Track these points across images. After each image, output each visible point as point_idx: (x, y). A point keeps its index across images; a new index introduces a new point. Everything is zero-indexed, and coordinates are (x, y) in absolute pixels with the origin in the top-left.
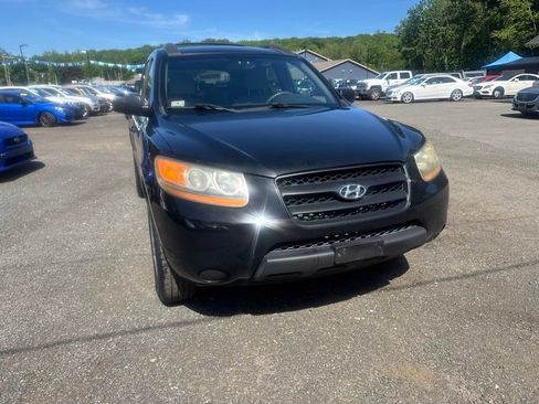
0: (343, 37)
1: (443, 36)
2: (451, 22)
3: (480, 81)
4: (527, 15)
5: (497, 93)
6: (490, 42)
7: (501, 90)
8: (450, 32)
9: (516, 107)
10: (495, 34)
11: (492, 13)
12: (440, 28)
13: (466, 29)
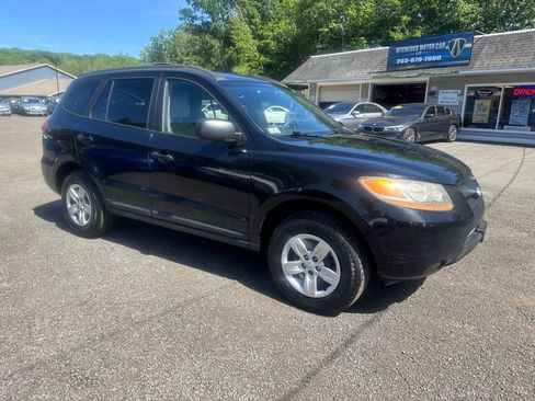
2: (194, 54)
4: (255, 57)
8: (194, 62)
10: (236, 70)
11: (230, 51)
12: (185, 58)
13: (208, 61)
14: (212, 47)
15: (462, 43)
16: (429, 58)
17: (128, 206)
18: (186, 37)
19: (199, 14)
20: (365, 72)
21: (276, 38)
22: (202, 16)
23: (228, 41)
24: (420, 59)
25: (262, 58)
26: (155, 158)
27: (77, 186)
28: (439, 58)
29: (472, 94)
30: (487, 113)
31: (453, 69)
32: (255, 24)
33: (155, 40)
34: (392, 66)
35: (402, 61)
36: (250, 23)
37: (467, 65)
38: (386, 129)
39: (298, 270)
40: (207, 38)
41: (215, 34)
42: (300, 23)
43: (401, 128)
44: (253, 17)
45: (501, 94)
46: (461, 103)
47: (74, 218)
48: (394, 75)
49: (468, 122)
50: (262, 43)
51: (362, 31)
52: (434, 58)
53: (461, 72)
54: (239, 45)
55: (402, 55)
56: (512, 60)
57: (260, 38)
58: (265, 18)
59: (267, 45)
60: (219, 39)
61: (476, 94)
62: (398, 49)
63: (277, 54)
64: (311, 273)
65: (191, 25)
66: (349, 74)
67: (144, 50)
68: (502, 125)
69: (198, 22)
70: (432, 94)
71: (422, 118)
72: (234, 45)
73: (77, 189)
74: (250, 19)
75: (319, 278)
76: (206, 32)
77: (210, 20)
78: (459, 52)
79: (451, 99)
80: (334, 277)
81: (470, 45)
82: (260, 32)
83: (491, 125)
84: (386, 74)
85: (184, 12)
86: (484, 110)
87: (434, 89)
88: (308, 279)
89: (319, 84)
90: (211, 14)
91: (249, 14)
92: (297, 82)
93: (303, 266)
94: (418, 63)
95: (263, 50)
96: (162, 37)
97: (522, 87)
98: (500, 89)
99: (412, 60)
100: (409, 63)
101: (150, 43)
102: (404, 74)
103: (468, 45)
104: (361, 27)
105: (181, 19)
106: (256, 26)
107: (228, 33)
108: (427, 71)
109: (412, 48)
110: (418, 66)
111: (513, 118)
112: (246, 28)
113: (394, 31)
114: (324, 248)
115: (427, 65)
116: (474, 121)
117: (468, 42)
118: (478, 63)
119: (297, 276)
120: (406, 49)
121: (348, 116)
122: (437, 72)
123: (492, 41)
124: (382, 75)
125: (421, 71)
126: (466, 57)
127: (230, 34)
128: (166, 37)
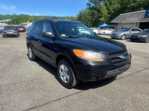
0: (62, 17)
1: (88, 18)
2: (90, 15)
3: (99, 30)
4: (107, 15)
5: (104, 33)
6: (99, 21)
7: (104, 32)
8: (89, 18)
9: (111, 37)
10: (100, 19)
11: (99, 14)
14: (95, 13)
18: (88, 11)
19: (92, 4)
20: (137, 18)
21: (113, 10)
22: (92, 5)
23: (99, 11)
27: (30, 48)
32: (107, 6)
33: (80, 12)
34: (146, 16)
36: (106, 6)
38: (139, 36)
39: (63, 74)
40: (94, 11)
41: (96, 9)
42: (121, 4)
43: (144, 36)
44: (107, 4)
47: (30, 56)
50: (109, 11)
51: (142, 6)
54: (102, 12)
57: (109, 10)
58: (111, 4)
59: (110, 12)
60: (97, 11)
62: (148, 11)
63: (113, 14)
65: (90, 7)
66: (131, 19)
67: (77, 15)
69: (91, 7)
74: (106, 5)
76: (93, 9)
77: (95, 6)
80: (68, 77)
82: (109, 8)
84: (144, 19)
85: (88, 4)
88: (64, 77)
89: (122, 23)
90: (95, 4)
91: (106, 3)
92: (115, 22)
96: (82, 11)
104: (142, 4)
105: (87, 6)
107: (99, 9)
112: (105, 7)
114: (66, 69)
121: (128, 32)
127: (100, 9)
128: (83, 11)
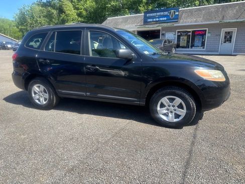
2: (44, 17)
4: (76, 18)
8: (43, 21)
11: (63, 16)
12: (38, 19)
13: (51, 20)
14: (53, 13)
15: (175, 12)
16: (161, 19)
17: (72, 92)
18: (38, 8)
21: (85, 9)
23: (61, 11)
24: (158, 19)
25: (80, 19)
26: (89, 69)
27: (38, 85)
28: (165, 19)
29: (179, 34)
30: (186, 42)
31: (171, 24)
33: (21, 10)
34: (146, 22)
35: (150, 20)
36: (72, 2)
37: (177, 21)
39: (165, 111)
40: (49, 8)
41: (53, 7)
42: (97, 2)
45: (191, 34)
46: (175, 38)
47: (37, 101)
48: (147, 26)
49: (178, 46)
50: (78, 11)
51: (126, 7)
52: (164, 19)
53: (175, 25)
54: (68, 12)
55: (150, 18)
56: (195, 19)
57: (77, 9)
59: (81, 12)
60: (56, 9)
61: (181, 34)
62: (148, 15)
63: (87, 17)
64: (171, 112)
65: (40, 2)
66: (127, 26)
67: (15, 15)
68: (192, 47)
69: (44, 1)
70: (163, 34)
71: (162, 45)
72: (65, 13)
73: (39, 87)
75: (175, 114)
78: (174, 16)
79: (171, 36)
80: (183, 112)
81: (178, 13)
82: (77, 6)
83: (187, 47)
84: (143, 26)
86: (184, 41)
87: (164, 32)
88: (170, 115)
93: (168, 110)
94: (157, 21)
95: (79, 15)
96: (24, 8)
97: (198, 31)
98: (190, 32)
99: (154, 20)
100: (153, 21)
101: (18, 12)
102: (151, 26)
103: (177, 13)
104: (125, 5)
106: (75, 3)
108: (161, 25)
109: (154, 14)
110: (157, 22)
111: (196, 44)
112: (70, 4)
113: (141, 6)
114: (178, 101)
115: (161, 22)
116: (181, 45)
117: (177, 12)
118: (181, 21)
119: (164, 114)
120: (151, 15)
122: (165, 25)
123: (186, 12)
124: (142, 26)
125: (158, 25)
126: (177, 18)
127: (62, 7)
128: (26, 8)
